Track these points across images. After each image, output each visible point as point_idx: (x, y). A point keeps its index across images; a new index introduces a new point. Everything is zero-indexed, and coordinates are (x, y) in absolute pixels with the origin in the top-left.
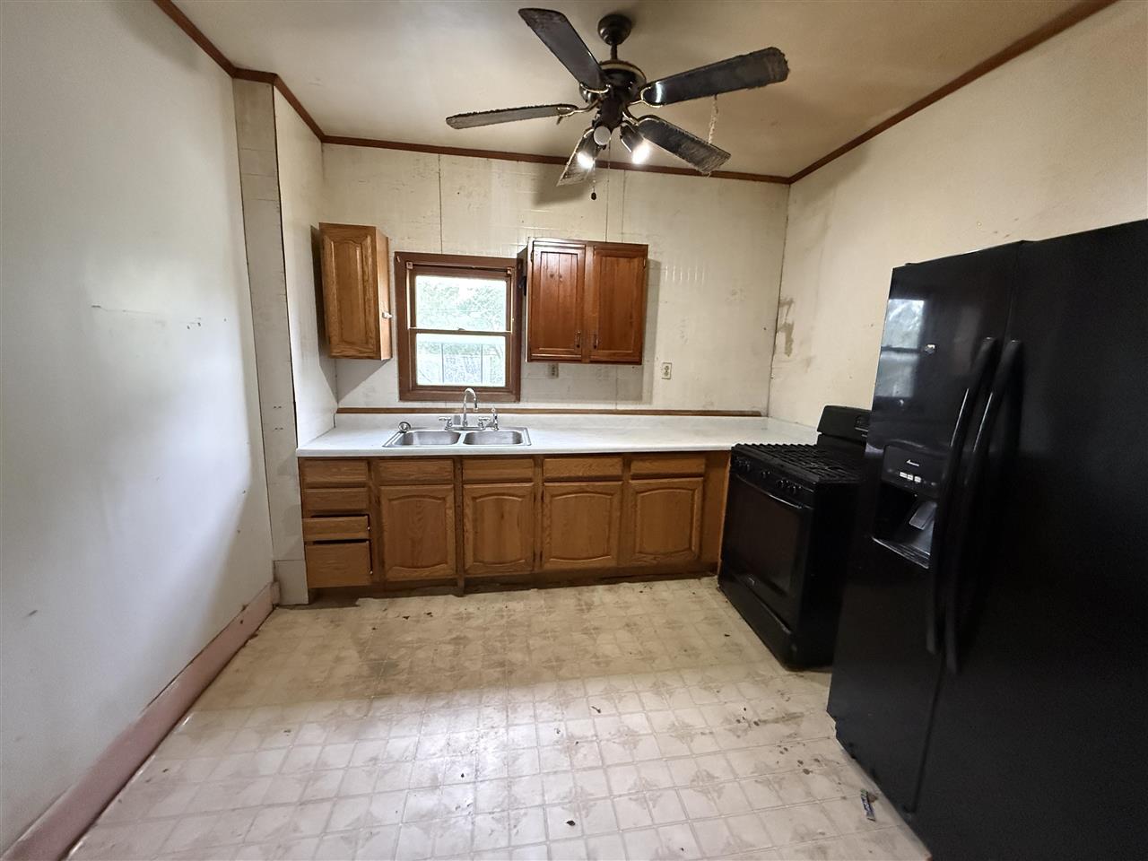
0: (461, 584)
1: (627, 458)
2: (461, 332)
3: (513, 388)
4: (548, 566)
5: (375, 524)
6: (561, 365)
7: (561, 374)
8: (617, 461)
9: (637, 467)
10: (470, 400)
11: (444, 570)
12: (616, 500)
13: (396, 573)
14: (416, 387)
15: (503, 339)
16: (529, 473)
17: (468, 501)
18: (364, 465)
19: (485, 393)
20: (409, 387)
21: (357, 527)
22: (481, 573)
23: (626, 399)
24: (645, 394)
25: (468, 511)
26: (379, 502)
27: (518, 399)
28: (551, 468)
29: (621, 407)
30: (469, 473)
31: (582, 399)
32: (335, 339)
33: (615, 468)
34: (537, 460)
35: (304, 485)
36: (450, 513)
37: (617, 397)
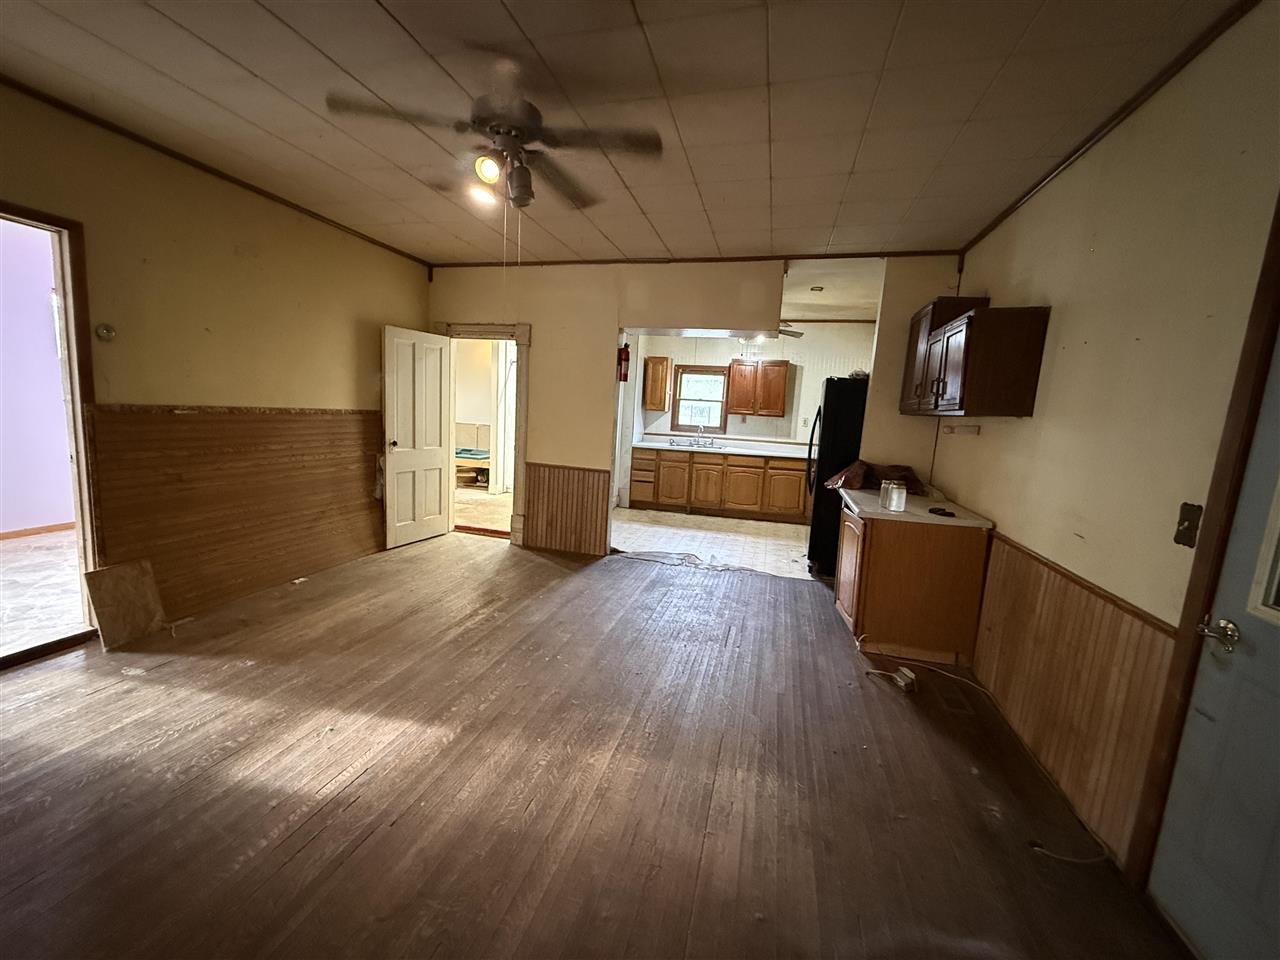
0: (688, 509)
1: (767, 459)
2: (700, 400)
3: (723, 428)
4: (727, 506)
5: (657, 478)
6: (748, 417)
7: (747, 421)
8: (762, 460)
9: (772, 463)
10: (701, 432)
11: (682, 501)
12: (761, 477)
13: (663, 500)
14: (678, 425)
15: (720, 404)
16: (720, 462)
17: (694, 471)
18: (655, 452)
19: (708, 429)
20: (675, 426)
21: (650, 477)
22: (698, 505)
23: (781, 436)
24: (792, 434)
25: (694, 476)
26: (659, 468)
27: (725, 433)
28: (731, 460)
29: (779, 440)
30: (696, 459)
31: (758, 435)
32: (648, 402)
33: (761, 463)
34: (725, 456)
35: (633, 458)
36: (687, 475)
37: (776, 436)
